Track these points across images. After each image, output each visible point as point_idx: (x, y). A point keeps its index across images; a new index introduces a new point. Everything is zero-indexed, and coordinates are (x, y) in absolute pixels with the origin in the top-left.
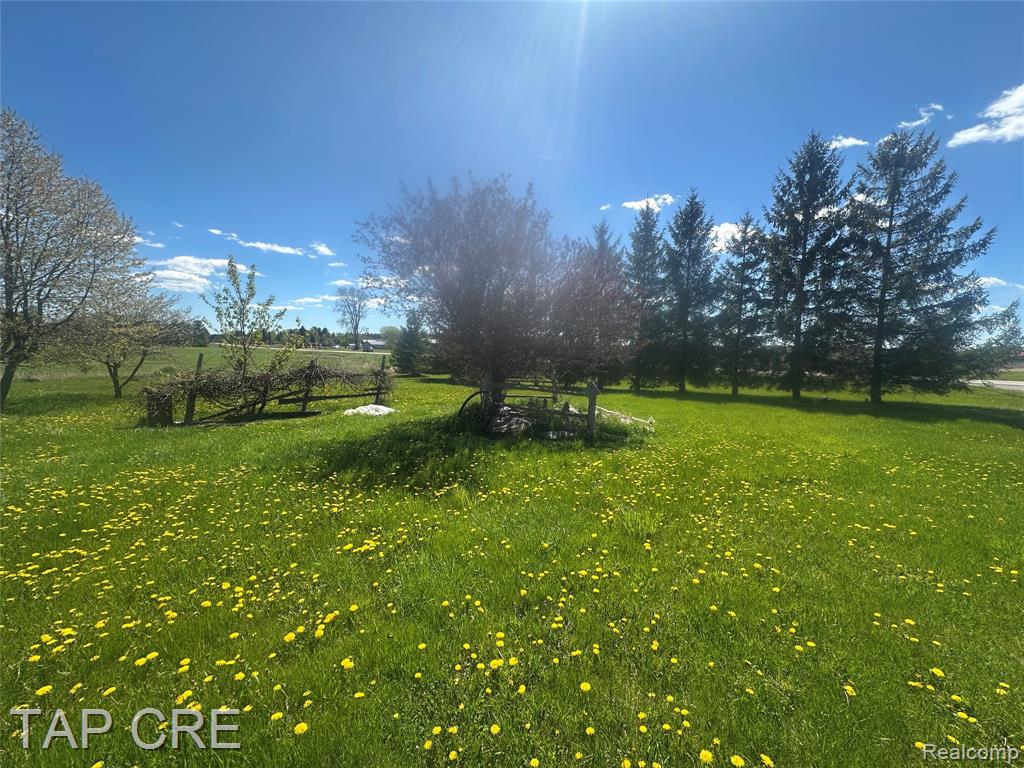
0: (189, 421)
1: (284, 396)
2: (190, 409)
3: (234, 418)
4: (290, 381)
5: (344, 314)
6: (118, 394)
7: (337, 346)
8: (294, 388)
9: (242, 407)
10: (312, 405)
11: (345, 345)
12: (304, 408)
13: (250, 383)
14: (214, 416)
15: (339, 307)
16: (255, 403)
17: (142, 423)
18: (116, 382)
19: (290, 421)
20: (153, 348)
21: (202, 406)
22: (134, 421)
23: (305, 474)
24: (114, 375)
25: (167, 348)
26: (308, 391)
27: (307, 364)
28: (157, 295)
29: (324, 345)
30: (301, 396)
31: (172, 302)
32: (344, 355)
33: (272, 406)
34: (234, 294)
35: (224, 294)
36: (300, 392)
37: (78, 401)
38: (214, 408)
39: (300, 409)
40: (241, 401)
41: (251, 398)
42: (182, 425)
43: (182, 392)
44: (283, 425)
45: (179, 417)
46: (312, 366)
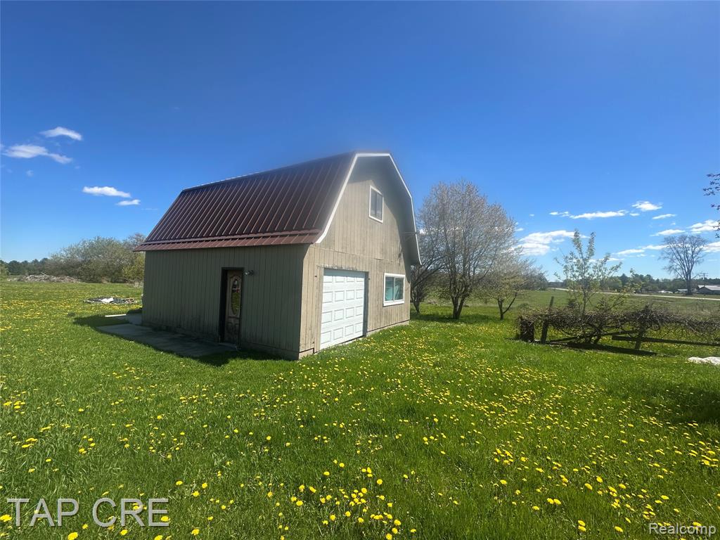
0: (543, 341)
1: (618, 333)
2: (544, 333)
3: (573, 344)
4: (623, 321)
5: (672, 260)
6: (502, 318)
7: (663, 292)
8: (628, 327)
9: (581, 337)
10: (645, 346)
11: (674, 290)
12: (638, 346)
13: (588, 321)
14: (559, 340)
15: (665, 255)
16: (592, 336)
17: (517, 337)
18: (501, 310)
19: (625, 356)
20: (520, 292)
21: (552, 332)
22: (514, 335)
23: (655, 410)
24: (500, 306)
25: (528, 291)
26: (641, 333)
27: (642, 307)
28: (524, 259)
29: (647, 290)
30: (634, 335)
31: (531, 263)
32: (672, 301)
33: (606, 340)
34: (577, 254)
35: (570, 256)
36: (633, 332)
37: (484, 319)
38: (561, 335)
39: (633, 347)
40: (580, 333)
41: (588, 331)
42: (539, 342)
43: (540, 321)
44: (622, 359)
45: (538, 338)
46: (646, 310)
